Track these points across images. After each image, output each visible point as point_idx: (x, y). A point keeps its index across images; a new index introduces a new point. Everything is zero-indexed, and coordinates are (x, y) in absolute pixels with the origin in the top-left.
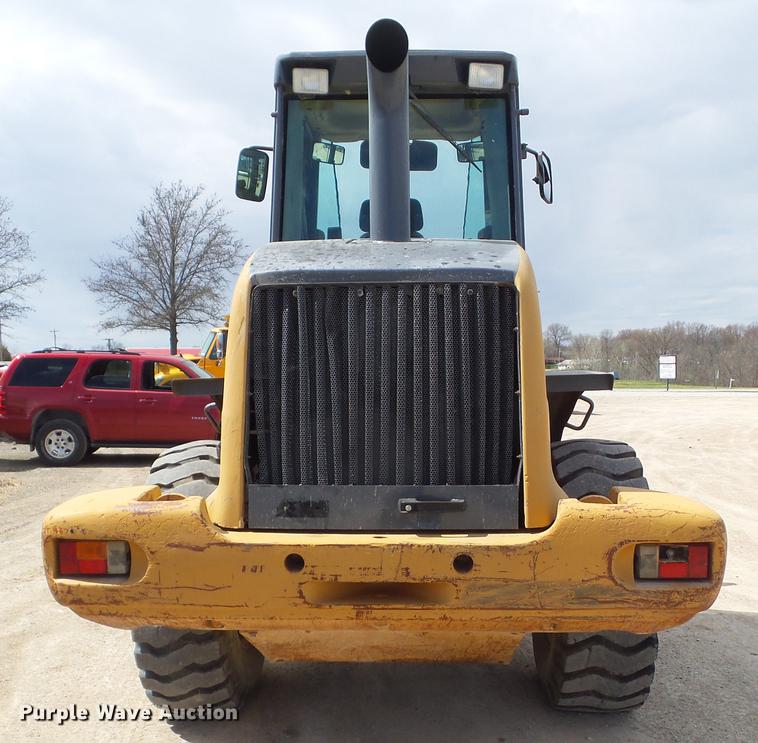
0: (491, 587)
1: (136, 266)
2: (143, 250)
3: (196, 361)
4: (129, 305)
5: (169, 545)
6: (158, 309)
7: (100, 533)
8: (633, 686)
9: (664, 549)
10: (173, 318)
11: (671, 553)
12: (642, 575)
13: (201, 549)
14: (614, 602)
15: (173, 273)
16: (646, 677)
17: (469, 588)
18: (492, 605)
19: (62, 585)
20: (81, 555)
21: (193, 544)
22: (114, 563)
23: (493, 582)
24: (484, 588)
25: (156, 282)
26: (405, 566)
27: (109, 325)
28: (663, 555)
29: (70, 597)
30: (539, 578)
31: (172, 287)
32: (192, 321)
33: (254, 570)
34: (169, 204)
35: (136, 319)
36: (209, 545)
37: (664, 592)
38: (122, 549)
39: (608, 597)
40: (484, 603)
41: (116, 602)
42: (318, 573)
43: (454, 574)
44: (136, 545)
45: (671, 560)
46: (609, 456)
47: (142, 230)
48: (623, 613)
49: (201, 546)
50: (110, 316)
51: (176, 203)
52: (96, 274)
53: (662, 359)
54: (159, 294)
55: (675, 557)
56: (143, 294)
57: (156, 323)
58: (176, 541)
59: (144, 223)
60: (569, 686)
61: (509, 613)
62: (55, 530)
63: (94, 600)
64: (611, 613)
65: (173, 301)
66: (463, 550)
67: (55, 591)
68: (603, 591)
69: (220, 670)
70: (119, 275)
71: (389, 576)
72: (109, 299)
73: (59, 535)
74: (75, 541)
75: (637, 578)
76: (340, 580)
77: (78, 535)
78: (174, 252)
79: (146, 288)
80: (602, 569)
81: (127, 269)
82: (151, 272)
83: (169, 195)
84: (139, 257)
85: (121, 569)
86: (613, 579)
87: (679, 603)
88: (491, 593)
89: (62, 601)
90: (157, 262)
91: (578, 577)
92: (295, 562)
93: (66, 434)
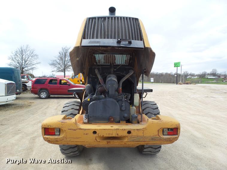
0: (135, 137)
1: (58, 61)
2: (60, 58)
3: (69, 79)
4: (56, 68)
5: (69, 129)
6: (62, 69)
7: (54, 127)
8: (157, 150)
9: (168, 129)
10: (65, 70)
11: (170, 130)
12: (164, 134)
13: (75, 130)
14: (159, 140)
15: (65, 62)
16: (160, 148)
17: (131, 138)
18: (135, 141)
19: (45, 137)
20: (50, 131)
21: (74, 129)
22: (56, 132)
23: (135, 136)
24: (133, 137)
25: (62, 64)
26: (117, 133)
27: (53, 71)
28: (168, 130)
29: (47, 140)
30: (145, 135)
31: (65, 65)
32: (68, 71)
33: (86, 134)
34: (64, 50)
35: (58, 70)
36: (77, 129)
37: (169, 138)
38: (59, 130)
39: (158, 139)
40: (133, 140)
41: (57, 141)
42: (99, 135)
43: (127, 135)
44: (62, 129)
45: (170, 131)
46: (152, 105)
47: (59, 55)
48: (161, 142)
49: (76, 129)
50: (53, 70)
51: (66, 50)
52: (51, 62)
53: (151, 78)
54: (62, 66)
55: (171, 130)
56: (59, 66)
57: (62, 71)
58: (70, 128)
59: (60, 53)
60: (145, 150)
61: (138, 143)
62: (44, 126)
63: (52, 141)
64: (158, 142)
65: (65, 67)
66: (129, 130)
67: (44, 138)
68: (157, 138)
69: (76, 148)
70: (55, 62)
71: (114, 135)
72: (53, 66)
73: (45, 127)
74: (49, 128)
75: (163, 134)
76: (104, 136)
77: (49, 127)
78: (65, 59)
79: (60, 65)
80: (157, 134)
81: (57, 61)
82: (61, 62)
83: (65, 48)
84: (59, 59)
85: (58, 134)
86: (159, 135)
87: (172, 140)
88: (135, 138)
89: (46, 141)
90: (62, 60)
91: (152, 135)
92: (95, 132)
93: (45, 93)
